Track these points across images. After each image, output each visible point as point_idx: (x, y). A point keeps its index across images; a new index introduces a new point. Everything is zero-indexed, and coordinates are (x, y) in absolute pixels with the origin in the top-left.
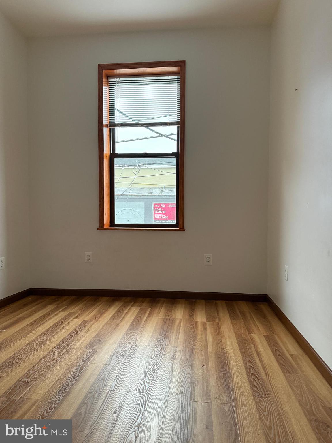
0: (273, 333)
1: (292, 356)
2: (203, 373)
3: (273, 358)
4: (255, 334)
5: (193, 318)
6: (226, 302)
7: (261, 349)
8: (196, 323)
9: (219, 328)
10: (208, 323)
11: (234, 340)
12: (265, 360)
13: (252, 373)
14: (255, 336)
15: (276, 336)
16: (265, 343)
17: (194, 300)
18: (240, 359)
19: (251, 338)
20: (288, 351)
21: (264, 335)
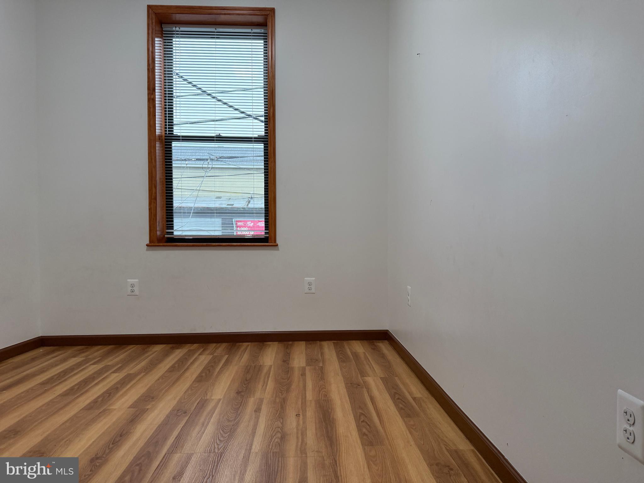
0: (393, 375)
1: (414, 399)
2: (298, 424)
3: (390, 403)
4: (370, 377)
5: (288, 364)
6: (333, 342)
7: (375, 392)
8: (292, 368)
9: (322, 373)
10: (308, 368)
11: (342, 386)
12: (381, 405)
13: (362, 420)
14: (370, 380)
15: (396, 378)
16: (382, 386)
17: (290, 343)
18: (348, 406)
19: (363, 381)
20: (411, 394)
21: (380, 378)
